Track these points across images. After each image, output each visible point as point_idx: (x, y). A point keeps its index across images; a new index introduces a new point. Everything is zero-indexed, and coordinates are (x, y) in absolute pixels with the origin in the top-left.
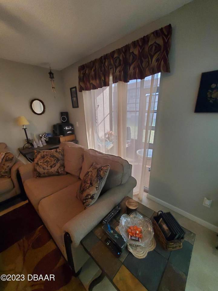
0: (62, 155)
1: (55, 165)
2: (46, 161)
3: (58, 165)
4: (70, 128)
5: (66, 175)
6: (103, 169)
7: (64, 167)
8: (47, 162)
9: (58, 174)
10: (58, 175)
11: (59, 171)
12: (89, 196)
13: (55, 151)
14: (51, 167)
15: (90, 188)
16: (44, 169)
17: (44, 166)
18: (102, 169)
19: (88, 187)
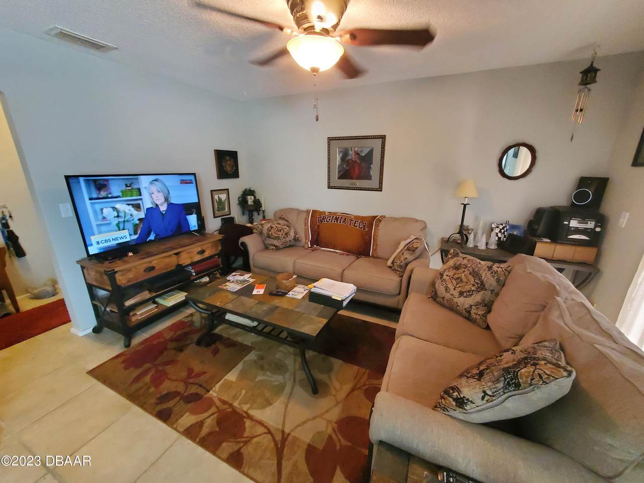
0: (498, 281)
1: (470, 293)
2: (458, 278)
3: (477, 297)
4: (591, 225)
5: (484, 329)
6: (538, 367)
7: (489, 311)
8: (459, 280)
9: (467, 315)
10: (466, 318)
11: (473, 311)
12: (456, 394)
13: (488, 267)
14: (461, 294)
15: (472, 380)
16: (447, 289)
17: (450, 286)
18: (535, 365)
19: (469, 375)
